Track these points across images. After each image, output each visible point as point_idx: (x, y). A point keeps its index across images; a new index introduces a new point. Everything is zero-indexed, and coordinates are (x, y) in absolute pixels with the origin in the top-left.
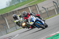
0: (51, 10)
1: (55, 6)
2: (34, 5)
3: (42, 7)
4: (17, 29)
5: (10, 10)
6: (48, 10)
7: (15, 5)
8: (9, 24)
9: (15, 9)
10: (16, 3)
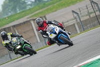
1: (75, 18)
4: (11, 59)
7: (8, 17)
10: (10, 14)
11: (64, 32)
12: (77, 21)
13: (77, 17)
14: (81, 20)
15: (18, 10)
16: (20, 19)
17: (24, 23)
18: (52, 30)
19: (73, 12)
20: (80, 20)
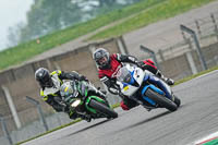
0: (173, 59)
1: (188, 42)
2: (112, 40)
3: (142, 47)
4: (47, 129)
5: (23, 59)
6: (162, 58)
7: (40, 39)
8: (18, 111)
9: (40, 53)
10: (45, 32)
11: (157, 79)
12: (190, 47)
13: (192, 39)
14: (201, 45)
15: (62, 23)
16: (68, 43)
17: (76, 51)
18: (128, 76)
19: (183, 27)
20: (198, 45)
